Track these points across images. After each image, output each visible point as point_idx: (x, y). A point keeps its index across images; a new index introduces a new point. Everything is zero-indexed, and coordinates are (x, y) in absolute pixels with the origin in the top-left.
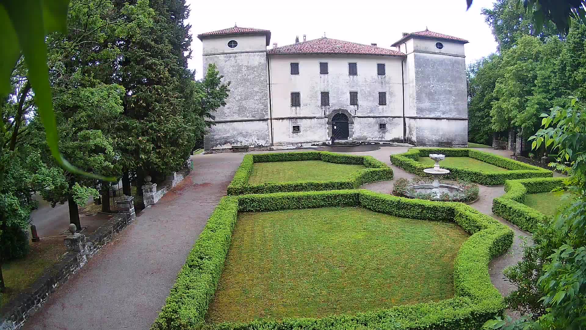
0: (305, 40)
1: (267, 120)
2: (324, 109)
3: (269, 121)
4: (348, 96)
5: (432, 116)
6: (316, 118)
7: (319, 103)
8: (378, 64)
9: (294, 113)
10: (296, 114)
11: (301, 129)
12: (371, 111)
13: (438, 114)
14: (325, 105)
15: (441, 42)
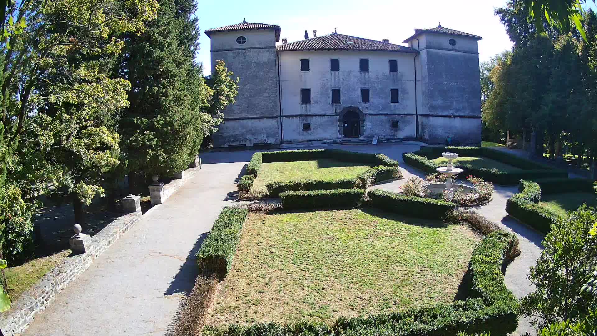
0: (315, 35)
1: (277, 117)
2: (334, 107)
3: (279, 118)
4: (359, 93)
5: (445, 113)
6: (327, 116)
7: (330, 100)
8: (390, 61)
9: (304, 110)
10: (306, 110)
11: (312, 126)
12: (384, 109)
13: (451, 112)
14: (336, 103)
15: (453, 38)
